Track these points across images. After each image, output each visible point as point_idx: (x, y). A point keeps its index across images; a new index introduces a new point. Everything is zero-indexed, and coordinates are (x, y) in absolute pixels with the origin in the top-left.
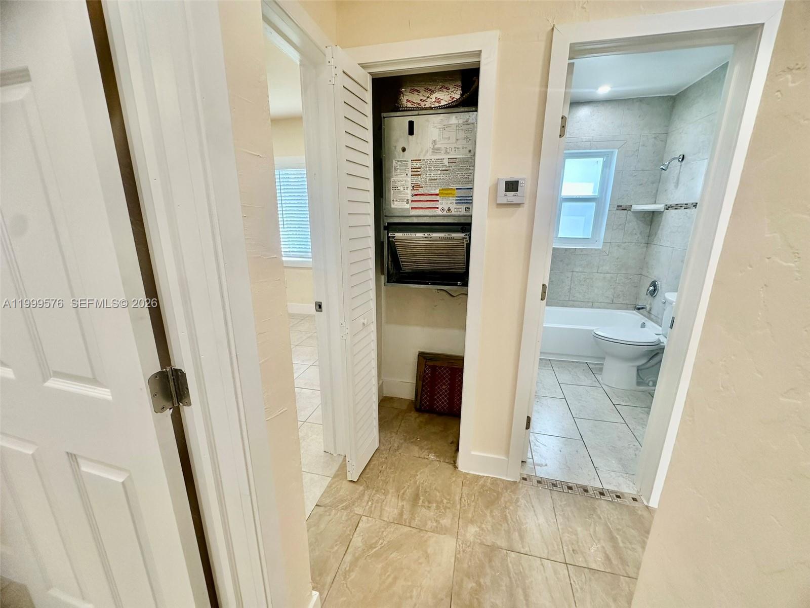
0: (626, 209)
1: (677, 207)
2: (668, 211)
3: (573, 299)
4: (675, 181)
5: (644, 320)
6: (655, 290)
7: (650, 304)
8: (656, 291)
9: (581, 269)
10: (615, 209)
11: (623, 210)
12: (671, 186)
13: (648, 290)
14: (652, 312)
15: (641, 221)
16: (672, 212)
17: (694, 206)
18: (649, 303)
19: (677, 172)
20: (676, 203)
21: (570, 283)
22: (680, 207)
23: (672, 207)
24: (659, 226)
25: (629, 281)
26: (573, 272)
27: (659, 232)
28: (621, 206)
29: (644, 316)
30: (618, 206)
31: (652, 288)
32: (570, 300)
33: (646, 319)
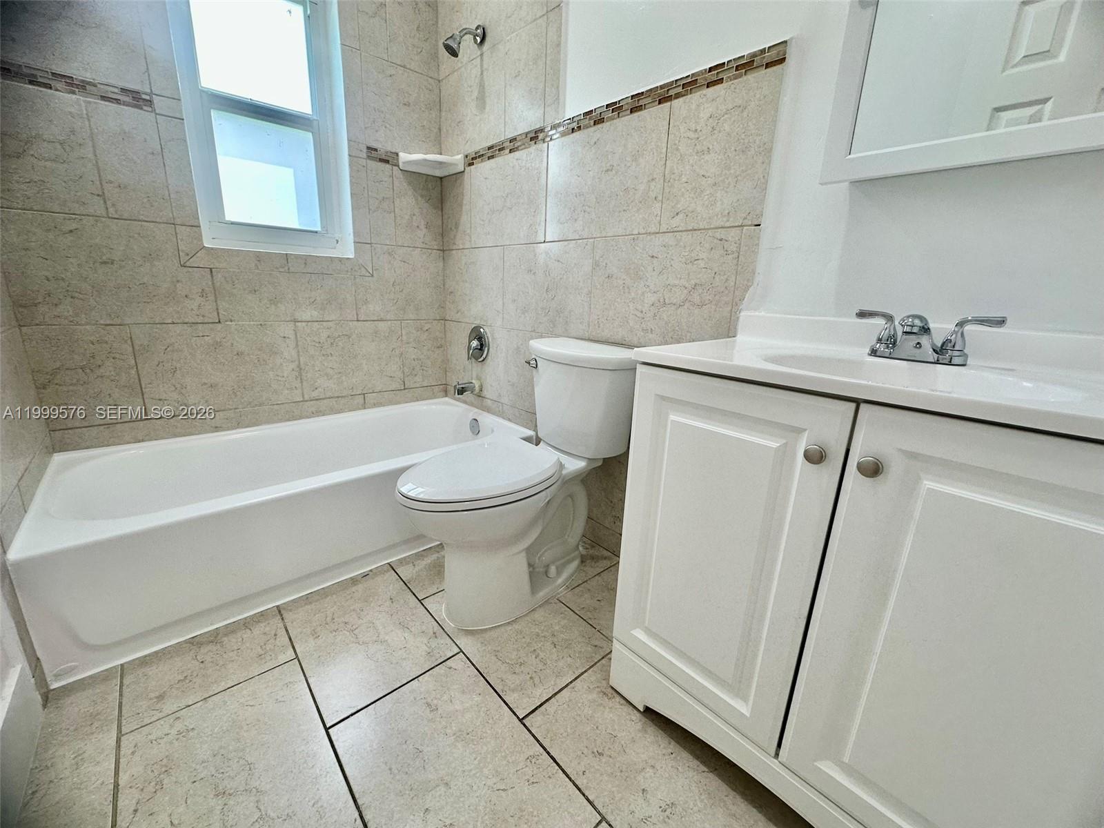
0: (387, 162)
1: (494, 151)
2: (472, 167)
3: (315, 394)
4: (476, 94)
5: (473, 413)
6: (482, 345)
7: (479, 378)
8: (486, 349)
9: (315, 313)
10: (365, 156)
11: (382, 160)
12: (469, 109)
13: (469, 348)
14: (485, 393)
15: (422, 196)
16: (484, 168)
17: (532, 139)
18: (474, 376)
19: (476, 71)
20: (489, 144)
21: (294, 353)
22: (500, 150)
23: (479, 156)
24: (461, 205)
25: (426, 334)
26: (296, 321)
27: (464, 218)
28: (376, 150)
29: (472, 405)
30: (368, 148)
31: (475, 343)
32: (306, 397)
33: (476, 410)
